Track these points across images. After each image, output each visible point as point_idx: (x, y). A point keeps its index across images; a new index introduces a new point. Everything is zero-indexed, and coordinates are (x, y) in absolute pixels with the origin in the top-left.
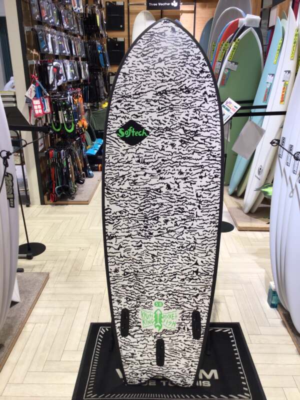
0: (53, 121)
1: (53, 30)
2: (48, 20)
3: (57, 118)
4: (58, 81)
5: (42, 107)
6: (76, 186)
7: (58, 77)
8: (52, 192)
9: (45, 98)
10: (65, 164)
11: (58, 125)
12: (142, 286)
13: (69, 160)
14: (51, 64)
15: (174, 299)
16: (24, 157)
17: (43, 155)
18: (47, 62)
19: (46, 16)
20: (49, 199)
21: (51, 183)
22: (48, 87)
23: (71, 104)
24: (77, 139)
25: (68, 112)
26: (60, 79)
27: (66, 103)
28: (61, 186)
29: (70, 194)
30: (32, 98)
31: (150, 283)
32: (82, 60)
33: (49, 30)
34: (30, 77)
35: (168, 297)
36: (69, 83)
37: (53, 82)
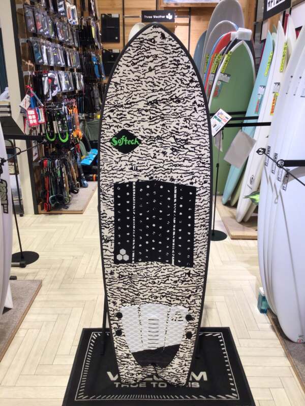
0: (48, 131)
1: (48, 42)
2: (43, 32)
3: (52, 128)
4: (52, 92)
5: (37, 117)
6: (70, 196)
7: (53, 87)
8: (46, 202)
9: (40, 108)
10: (59, 173)
11: (52, 135)
13: (64, 169)
14: (46, 75)
16: (18, 166)
17: (37, 164)
18: (42, 73)
19: (42, 28)
20: (42, 209)
21: (45, 193)
22: (43, 97)
23: (65, 114)
24: (71, 149)
25: (63, 123)
26: (55, 89)
27: (60, 114)
28: (55, 195)
29: (64, 203)
30: (26, 108)
32: (77, 72)
33: (44, 42)
34: (25, 88)
36: (64, 94)
37: (48, 93)
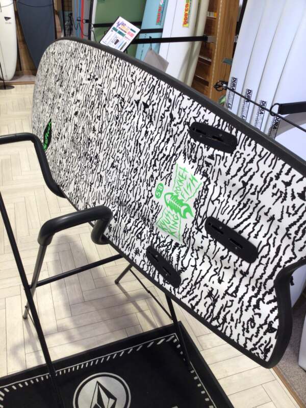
35: (156, 170)
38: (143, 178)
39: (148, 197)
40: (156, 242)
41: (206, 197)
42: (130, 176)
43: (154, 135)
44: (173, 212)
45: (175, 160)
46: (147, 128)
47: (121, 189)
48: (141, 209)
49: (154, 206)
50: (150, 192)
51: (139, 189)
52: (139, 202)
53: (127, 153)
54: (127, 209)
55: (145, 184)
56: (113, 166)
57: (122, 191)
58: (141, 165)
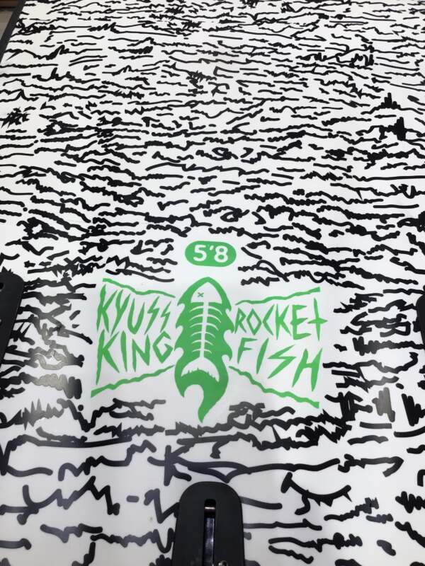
12: (127, 171)
15: (297, 232)
31: (172, 163)
35: (261, 221)
38: (217, 184)
39: (172, 219)
40: (43, 300)
41: (288, 444)
42: (199, 138)
43: (345, 181)
44: (175, 332)
45: (325, 276)
46: (350, 151)
47: (147, 120)
48: (123, 206)
49: (157, 253)
50: (188, 222)
51: (178, 182)
52: (142, 195)
53: (253, 111)
54: (100, 158)
55: (203, 198)
56: (194, 77)
57: (144, 128)
58: (247, 167)
